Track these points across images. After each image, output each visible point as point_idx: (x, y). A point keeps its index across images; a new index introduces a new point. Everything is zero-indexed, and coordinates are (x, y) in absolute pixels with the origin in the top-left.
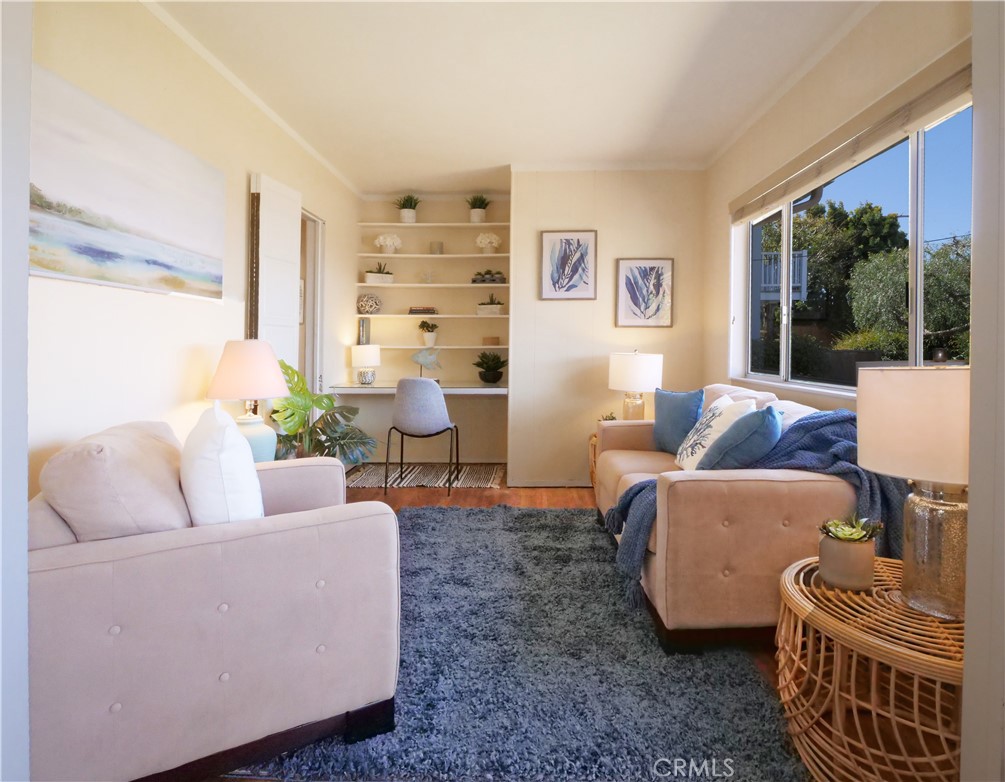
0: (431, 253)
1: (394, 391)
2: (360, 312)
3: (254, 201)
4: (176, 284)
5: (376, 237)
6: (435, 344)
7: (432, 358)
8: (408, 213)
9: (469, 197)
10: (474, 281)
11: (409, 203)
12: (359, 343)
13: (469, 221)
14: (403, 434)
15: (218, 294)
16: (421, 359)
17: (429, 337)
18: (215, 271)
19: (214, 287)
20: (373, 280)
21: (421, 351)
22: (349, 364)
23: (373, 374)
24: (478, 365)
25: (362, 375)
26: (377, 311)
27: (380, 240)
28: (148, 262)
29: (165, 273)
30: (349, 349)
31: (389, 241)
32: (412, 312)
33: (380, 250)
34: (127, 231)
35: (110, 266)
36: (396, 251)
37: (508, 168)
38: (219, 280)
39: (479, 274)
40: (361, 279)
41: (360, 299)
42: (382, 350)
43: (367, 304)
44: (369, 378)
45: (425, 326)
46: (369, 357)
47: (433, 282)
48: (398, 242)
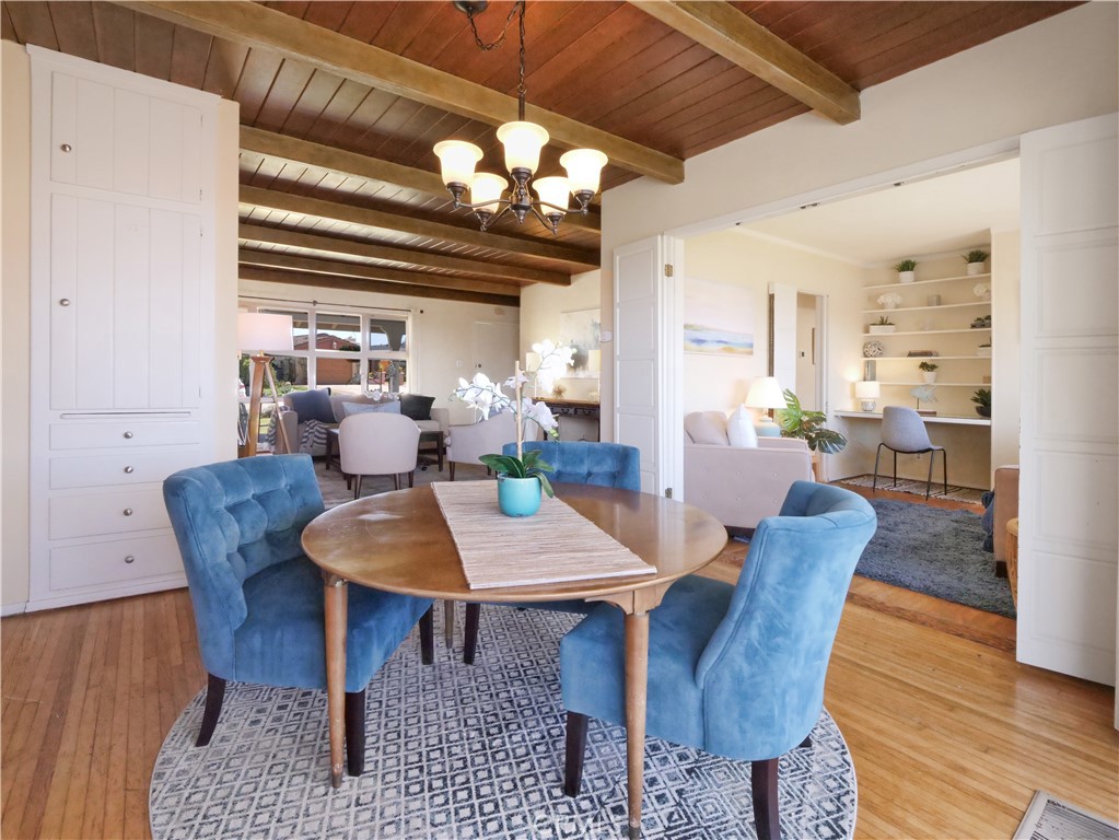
0: (929, 305)
1: (881, 417)
2: (866, 356)
3: (772, 297)
4: (729, 350)
5: (878, 296)
6: (936, 381)
7: (928, 393)
8: (907, 276)
9: (966, 253)
10: (973, 326)
11: (907, 266)
12: (865, 380)
13: (966, 274)
14: (896, 451)
15: (751, 353)
16: (917, 394)
17: (929, 376)
18: (748, 341)
19: (748, 350)
20: (876, 331)
21: (917, 387)
22: (853, 395)
23: (874, 404)
24: (976, 400)
25: (864, 404)
26: (881, 355)
27: (881, 300)
28: (719, 342)
29: (723, 346)
30: (853, 385)
31: (889, 299)
32: (911, 355)
33: (883, 306)
34: (708, 329)
35: (704, 346)
36: (897, 307)
37: (988, 231)
38: (751, 346)
39: (979, 319)
40: (867, 331)
41: (865, 346)
42: (881, 385)
43: (872, 351)
44: (870, 407)
45: (924, 366)
46: (871, 391)
47: (930, 330)
48: (898, 300)
